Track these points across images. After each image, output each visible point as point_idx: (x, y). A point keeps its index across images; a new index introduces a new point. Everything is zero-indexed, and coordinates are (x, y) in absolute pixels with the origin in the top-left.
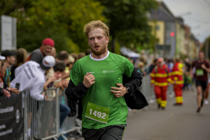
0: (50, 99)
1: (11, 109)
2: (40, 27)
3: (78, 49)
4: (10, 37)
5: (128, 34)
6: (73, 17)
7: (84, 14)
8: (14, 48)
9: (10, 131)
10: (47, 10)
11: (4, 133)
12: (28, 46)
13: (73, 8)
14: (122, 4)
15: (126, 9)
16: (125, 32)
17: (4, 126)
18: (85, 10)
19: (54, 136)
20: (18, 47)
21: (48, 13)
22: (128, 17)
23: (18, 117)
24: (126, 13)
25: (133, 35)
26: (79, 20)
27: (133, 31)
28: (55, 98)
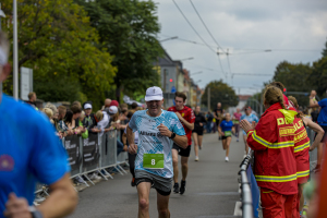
2: (54, 77)
4: (28, 87)
5: (135, 83)
6: (85, 67)
7: (96, 64)
10: (60, 60)
12: (42, 96)
13: (87, 58)
14: (128, 53)
15: (133, 57)
16: (131, 81)
18: (98, 60)
21: (62, 64)
22: (134, 64)
24: (132, 61)
25: (140, 83)
26: (91, 70)
27: (140, 80)
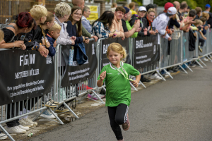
0: (177, 39)
1: (151, 45)
3: (196, 4)
8: (152, 3)
9: (150, 59)
11: (145, 61)
17: (146, 56)
19: (179, 64)
20: (154, 3)
23: (155, 50)
28: (180, 38)
